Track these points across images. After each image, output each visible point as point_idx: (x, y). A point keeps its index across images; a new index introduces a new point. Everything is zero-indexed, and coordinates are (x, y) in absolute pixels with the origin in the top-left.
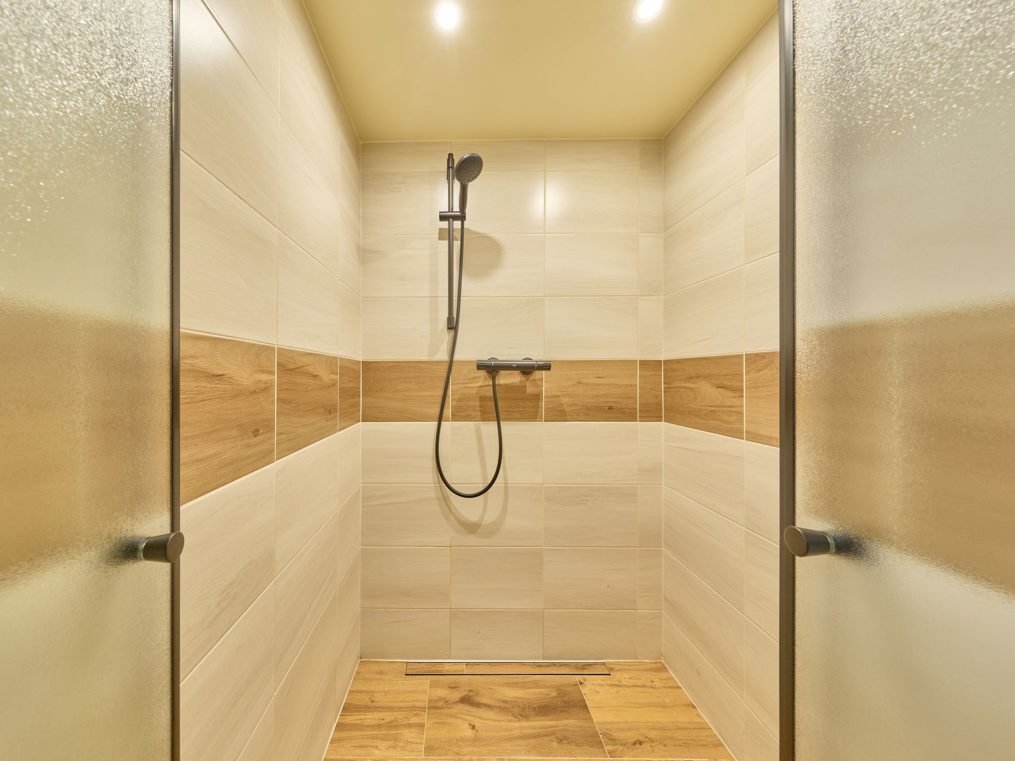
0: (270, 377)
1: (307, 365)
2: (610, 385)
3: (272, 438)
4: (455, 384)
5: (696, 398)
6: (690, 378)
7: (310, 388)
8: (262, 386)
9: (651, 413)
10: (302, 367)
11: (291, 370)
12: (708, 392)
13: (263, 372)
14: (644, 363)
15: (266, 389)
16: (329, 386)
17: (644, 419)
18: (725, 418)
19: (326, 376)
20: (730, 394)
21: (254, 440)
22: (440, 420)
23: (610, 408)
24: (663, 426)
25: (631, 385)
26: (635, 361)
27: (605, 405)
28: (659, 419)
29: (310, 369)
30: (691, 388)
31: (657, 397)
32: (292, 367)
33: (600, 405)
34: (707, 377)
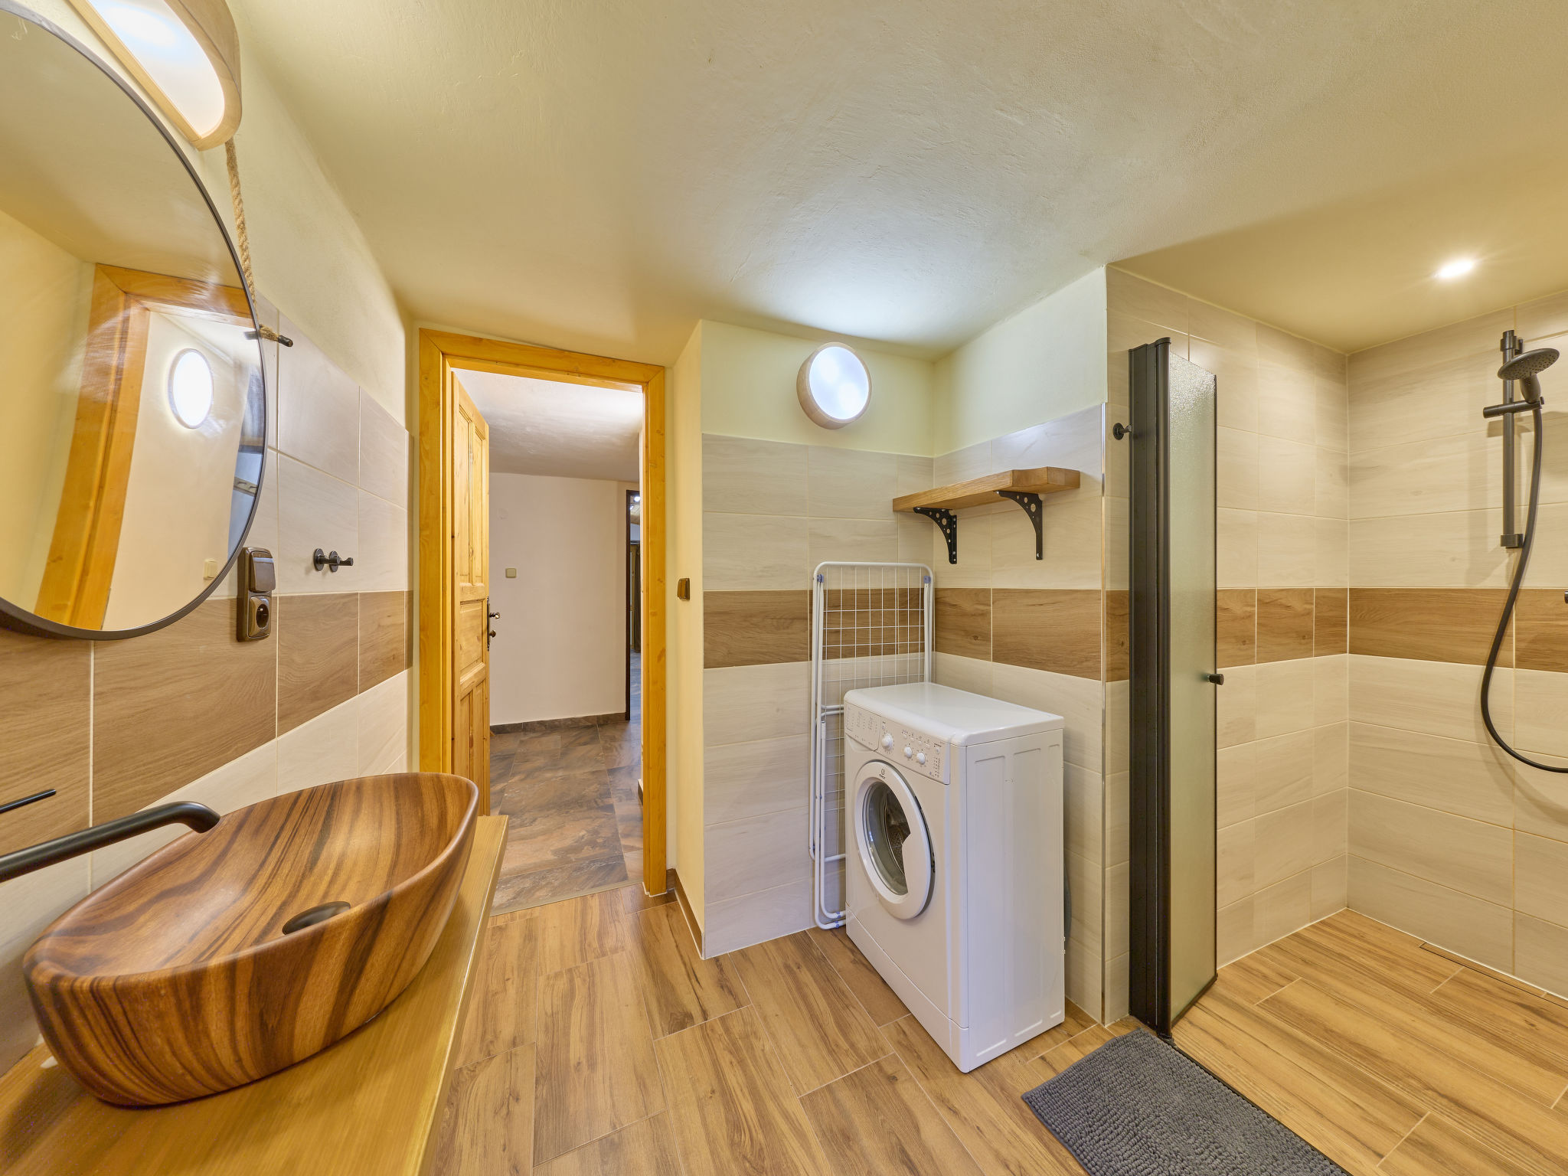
0: (1252, 609)
1: (1281, 599)
3: (1254, 648)
4: (1522, 620)
7: (1283, 616)
8: (1248, 614)
10: (1277, 600)
11: (1267, 603)
13: (1249, 606)
15: (1250, 616)
16: (1303, 615)
19: (1298, 606)
21: (1243, 647)
22: (1491, 663)
29: (1283, 601)
32: (1268, 601)
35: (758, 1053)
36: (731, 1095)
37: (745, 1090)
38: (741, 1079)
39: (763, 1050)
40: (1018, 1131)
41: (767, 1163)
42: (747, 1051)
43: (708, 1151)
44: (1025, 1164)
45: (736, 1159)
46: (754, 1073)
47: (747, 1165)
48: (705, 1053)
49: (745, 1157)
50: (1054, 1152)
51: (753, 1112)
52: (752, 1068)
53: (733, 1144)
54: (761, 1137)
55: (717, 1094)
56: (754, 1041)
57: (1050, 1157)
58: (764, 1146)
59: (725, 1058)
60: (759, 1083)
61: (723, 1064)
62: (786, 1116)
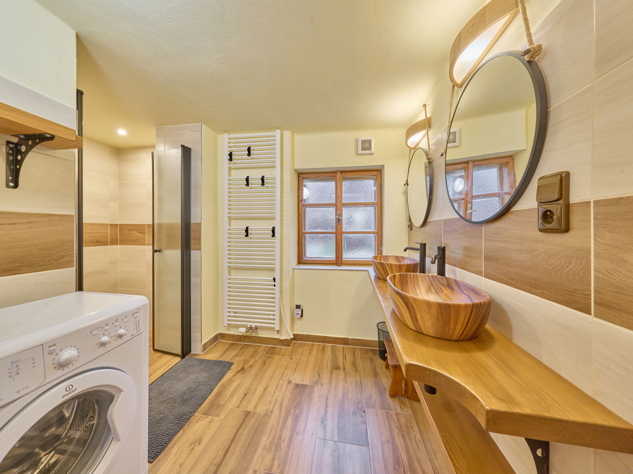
2: (97, 232)
5: (132, 236)
6: (130, 230)
9: (114, 242)
12: (136, 234)
14: (110, 225)
17: (111, 244)
18: (141, 241)
20: (142, 234)
23: (97, 241)
24: (119, 246)
25: (106, 233)
26: (108, 224)
27: (95, 240)
28: (117, 244)
30: (130, 233)
31: (117, 237)
33: (92, 240)
34: (135, 230)
35: (270, 439)
36: (292, 429)
37: (286, 427)
38: (284, 432)
39: (268, 438)
40: (173, 454)
41: (295, 403)
42: (274, 442)
43: (309, 416)
44: (188, 444)
45: (303, 409)
46: (278, 431)
47: (301, 406)
48: (290, 453)
49: (300, 408)
50: (177, 441)
51: (289, 418)
52: (278, 433)
53: (301, 413)
54: (292, 410)
55: (297, 431)
56: (268, 446)
57: (180, 440)
58: (293, 407)
59: (284, 445)
60: (280, 426)
61: (287, 443)
62: (281, 411)
